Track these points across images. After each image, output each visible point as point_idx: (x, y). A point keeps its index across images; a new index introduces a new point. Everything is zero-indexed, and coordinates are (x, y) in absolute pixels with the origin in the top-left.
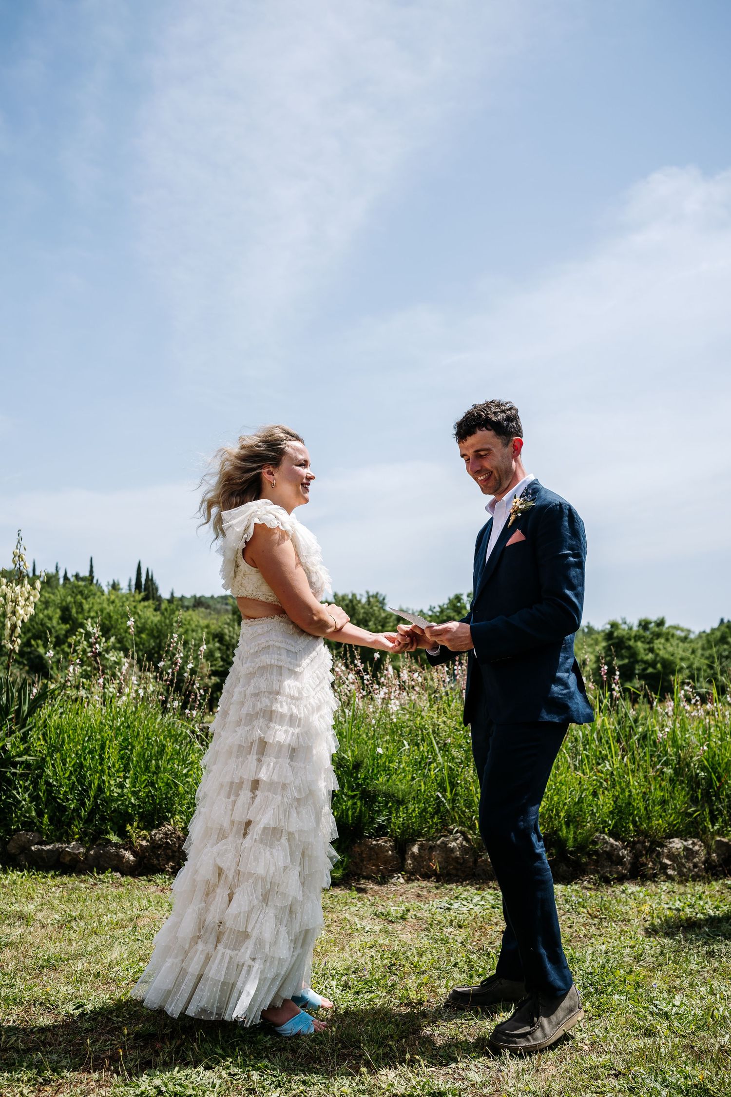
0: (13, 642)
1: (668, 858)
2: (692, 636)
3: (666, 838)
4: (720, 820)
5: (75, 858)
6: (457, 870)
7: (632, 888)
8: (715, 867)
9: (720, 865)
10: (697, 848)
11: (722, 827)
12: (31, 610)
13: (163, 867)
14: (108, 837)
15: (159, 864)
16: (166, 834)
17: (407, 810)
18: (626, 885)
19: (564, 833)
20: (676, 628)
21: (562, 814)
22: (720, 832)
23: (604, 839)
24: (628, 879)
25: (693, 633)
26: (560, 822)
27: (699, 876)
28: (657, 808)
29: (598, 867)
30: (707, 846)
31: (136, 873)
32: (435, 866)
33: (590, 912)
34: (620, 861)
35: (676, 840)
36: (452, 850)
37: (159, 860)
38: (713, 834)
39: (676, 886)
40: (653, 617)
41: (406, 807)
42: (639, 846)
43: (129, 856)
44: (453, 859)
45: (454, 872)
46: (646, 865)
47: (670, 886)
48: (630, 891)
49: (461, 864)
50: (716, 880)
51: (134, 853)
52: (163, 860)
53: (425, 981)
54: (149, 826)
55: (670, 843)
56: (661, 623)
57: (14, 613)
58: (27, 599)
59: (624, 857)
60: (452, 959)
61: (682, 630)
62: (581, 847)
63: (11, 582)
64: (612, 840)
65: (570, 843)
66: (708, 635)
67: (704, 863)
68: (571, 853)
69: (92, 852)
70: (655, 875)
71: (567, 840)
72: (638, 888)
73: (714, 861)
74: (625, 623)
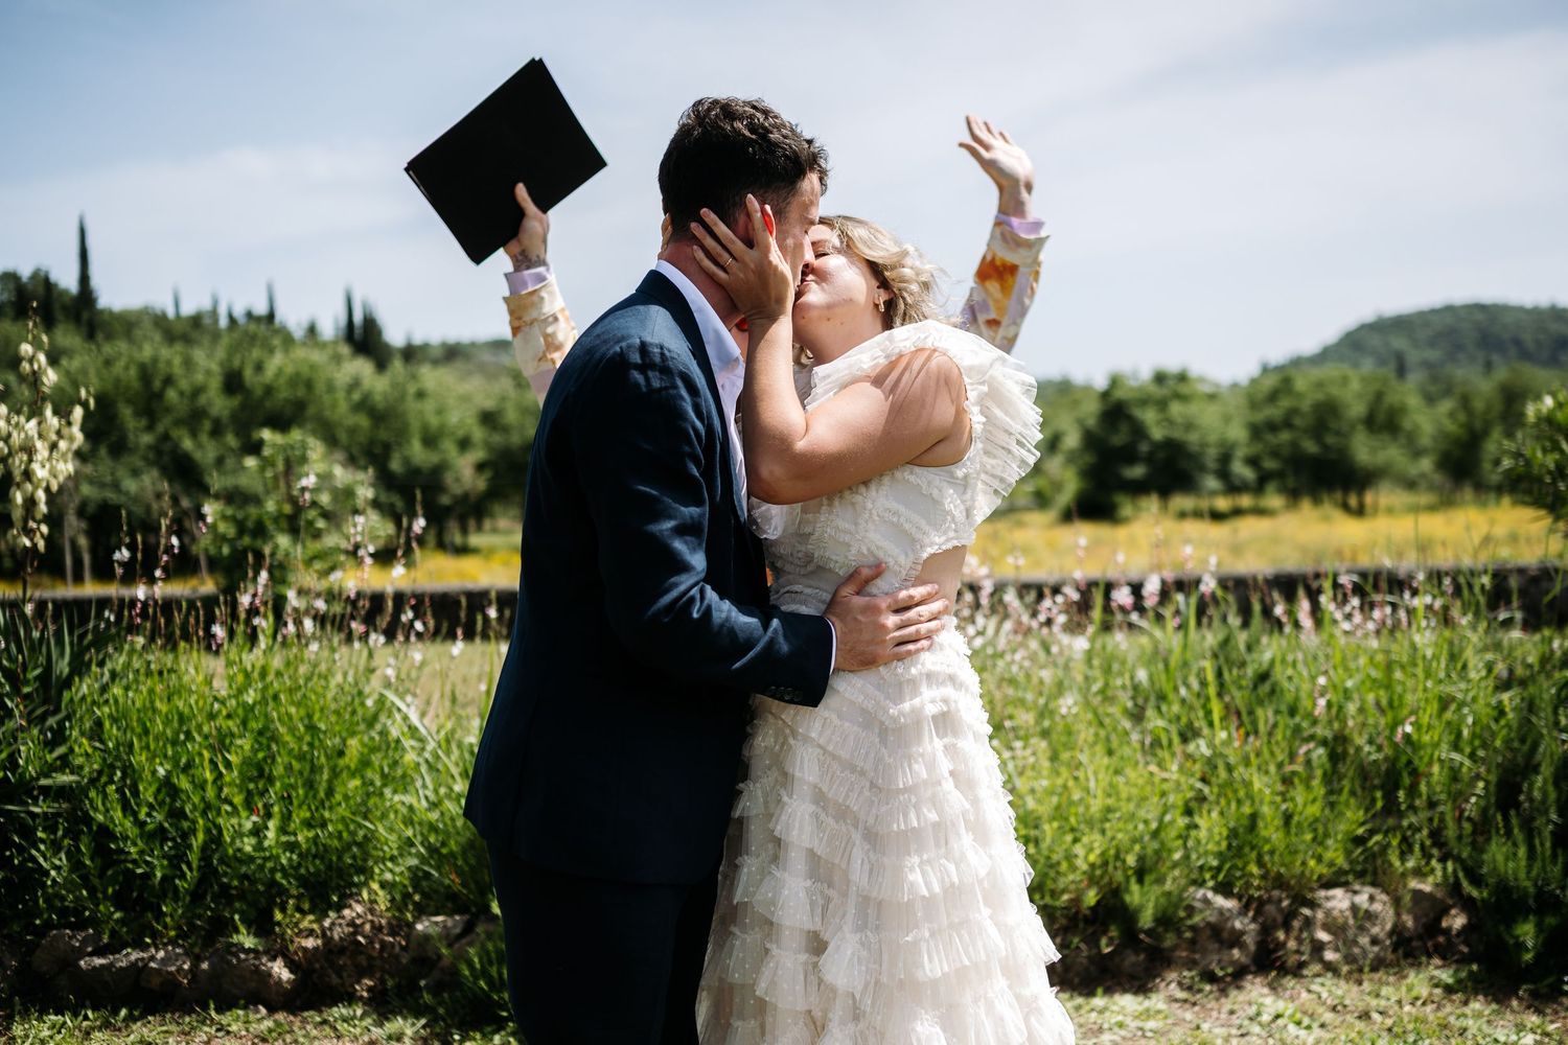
0: (29, 533)
1: (1326, 927)
3: (1317, 889)
4: (1417, 849)
5: (171, 982)
7: (1261, 989)
8: (1410, 939)
9: (1420, 937)
10: (1376, 907)
11: (1419, 863)
12: (67, 467)
13: (350, 990)
14: (235, 939)
15: (343, 985)
16: (352, 923)
18: (1251, 983)
19: (1133, 895)
22: (1417, 875)
23: (1205, 899)
24: (1251, 977)
26: (1124, 875)
27: (1382, 961)
29: (1194, 952)
30: (1397, 902)
31: (298, 1003)
34: (1236, 940)
35: (1337, 893)
37: (341, 977)
38: (1404, 875)
39: (1343, 981)
42: (1269, 907)
43: (280, 971)
46: (1284, 944)
51: (291, 965)
52: (349, 976)
54: (321, 906)
55: (1327, 899)
57: (28, 475)
58: (54, 446)
59: (1242, 931)
62: (1166, 920)
63: (18, 413)
64: (1220, 901)
65: (1147, 914)
67: (1391, 934)
68: (1148, 932)
69: (205, 966)
70: (1302, 965)
71: (1140, 909)
73: (1407, 930)
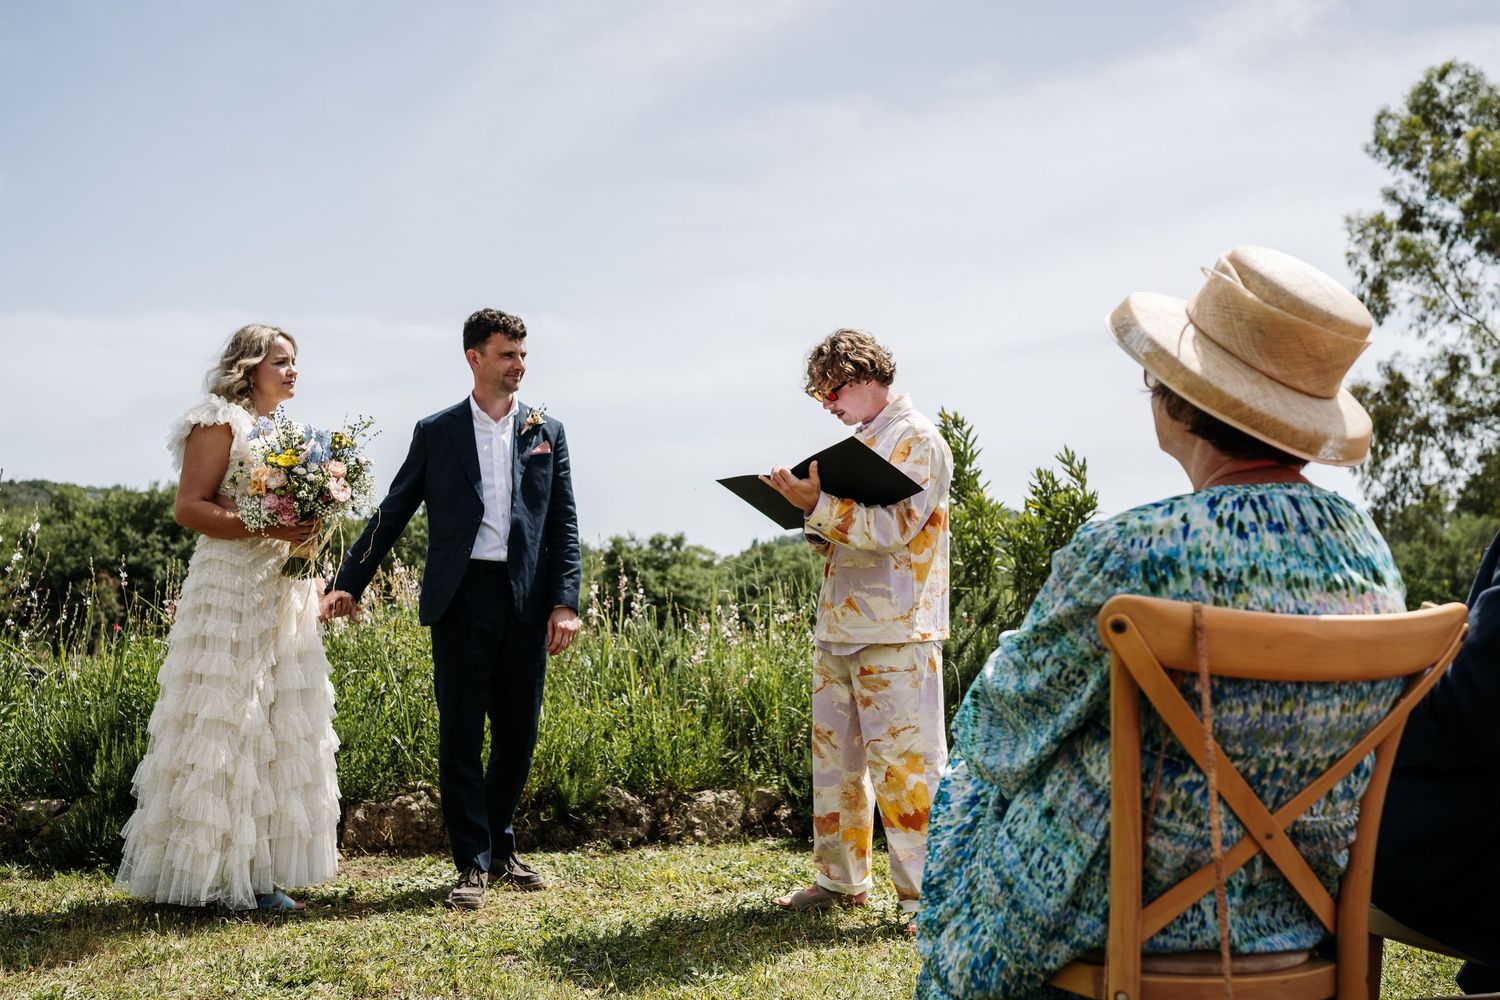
1: (697, 814)
2: (717, 562)
3: (694, 790)
4: (762, 767)
6: (418, 839)
7: (650, 853)
8: (753, 825)
9: (760, 823)
10: (734, 801)
11: (764, 775)
17: (349, 761)
18: (643, 849)
19: (565, 785)
20: (698, 549)
21: (564, 761)
22: (760, 782)
23: (617, 792)
24: (645, 844)
25: (719, 556)
26: (560, 772)
27: (733, 837)
28: (686, 751)
29: (607, 829)
30: (745, 799)
32: (388, 834)
33: (600, 881)
34: (636, 820)
35: (707, 792)
36: (412, 813)
38: (752, 784)
39: (706, 849)
40: (671, 533)
41: (349, 756)
42: (660, 801)
44: (413, 825)
45: (413, 843)
46: (669, 824)
47: (698, 849)
48: (649, 856)
49: (424, 832)
50: (754, 841)
53: (386, 967)
55: (700, 796)
56: (678, 542)
59: (641, 816)
60: (422, 940)
61: (705, 552)
62: (587, 805)
64: (627, 795)
65: (574, 798)
66: (737, 561)
67: (741, 820)
68: (575, 812)
70: (679, 837)
71: (569, 794)
72: (659, 853)
73: (752, 817)
74: (633, 539)
